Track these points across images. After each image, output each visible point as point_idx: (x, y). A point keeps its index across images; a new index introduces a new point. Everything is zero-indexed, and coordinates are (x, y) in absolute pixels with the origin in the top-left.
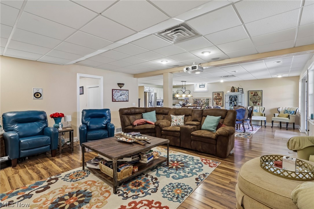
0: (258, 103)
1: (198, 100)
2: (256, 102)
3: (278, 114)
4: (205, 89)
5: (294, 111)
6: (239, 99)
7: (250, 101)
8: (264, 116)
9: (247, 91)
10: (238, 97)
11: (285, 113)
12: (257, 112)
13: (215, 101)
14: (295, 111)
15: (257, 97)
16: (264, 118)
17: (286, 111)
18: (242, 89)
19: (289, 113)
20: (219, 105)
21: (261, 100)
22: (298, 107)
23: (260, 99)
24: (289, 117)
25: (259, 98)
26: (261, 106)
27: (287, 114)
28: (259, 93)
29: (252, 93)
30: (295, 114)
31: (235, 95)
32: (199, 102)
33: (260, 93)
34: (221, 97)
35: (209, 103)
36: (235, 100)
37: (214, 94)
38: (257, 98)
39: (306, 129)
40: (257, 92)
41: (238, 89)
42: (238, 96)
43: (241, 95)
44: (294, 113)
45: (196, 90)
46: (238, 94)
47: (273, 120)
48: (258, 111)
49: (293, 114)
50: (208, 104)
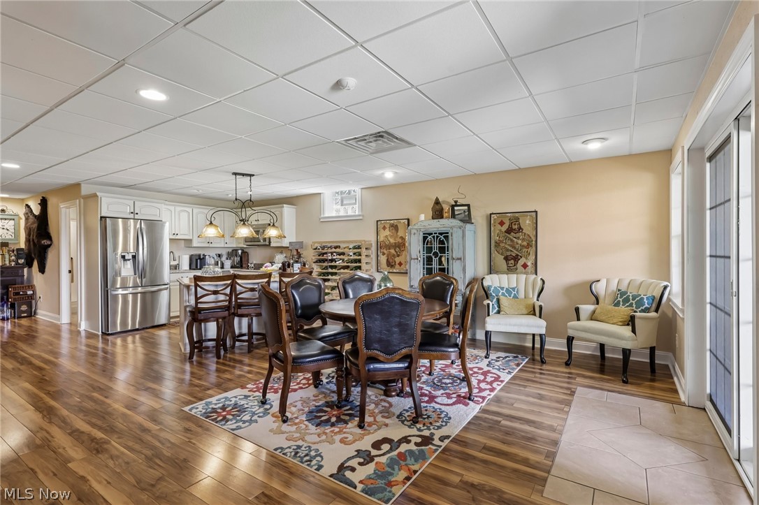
0: (521, 262)
1: (330, 250)
2: (516, 259)
3: (591, 307)
4: (353, 210)
5: (653, 298)
6: (455, 246)
7: (495, 254)
8: (540, 317)
9: (487, 217)
10: (450, 237)
11: (617, 304)
12: (515, 297)
13: (384, 254)
14: (658, 295)
15: (518, 238)
16: (537, 326)
17: (621, 297)
18: (468, 206)
19: (631, 305)
20: (397, 266)
21: (532, 251)
22: (669, 280)
23: (529, 246)
24: (631, 322)
25: (525, 243)
26: (531, 273)
27: (624, 311)
28: (526, 223)
29: (502, 223)
30: (657, 311)
31: (443, 230)
32: (330, 258)
33: (528, 222)
34: (402, 238)
35: (359, 261)
36: (442, 250)
37: (380, 226)
38: (520, 242)
39: (708, 391)
40: (517, 220)
41: (453, 207)
42: (450, 235)
43: (460, 232)
44: (654, 306)
45: (326, 215)
46: (452, 228)
47: (571, 333)
48: (522, 295)
49: (647, 310)
50: (358, 264)
